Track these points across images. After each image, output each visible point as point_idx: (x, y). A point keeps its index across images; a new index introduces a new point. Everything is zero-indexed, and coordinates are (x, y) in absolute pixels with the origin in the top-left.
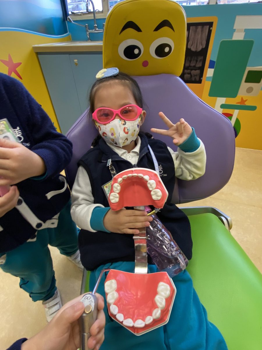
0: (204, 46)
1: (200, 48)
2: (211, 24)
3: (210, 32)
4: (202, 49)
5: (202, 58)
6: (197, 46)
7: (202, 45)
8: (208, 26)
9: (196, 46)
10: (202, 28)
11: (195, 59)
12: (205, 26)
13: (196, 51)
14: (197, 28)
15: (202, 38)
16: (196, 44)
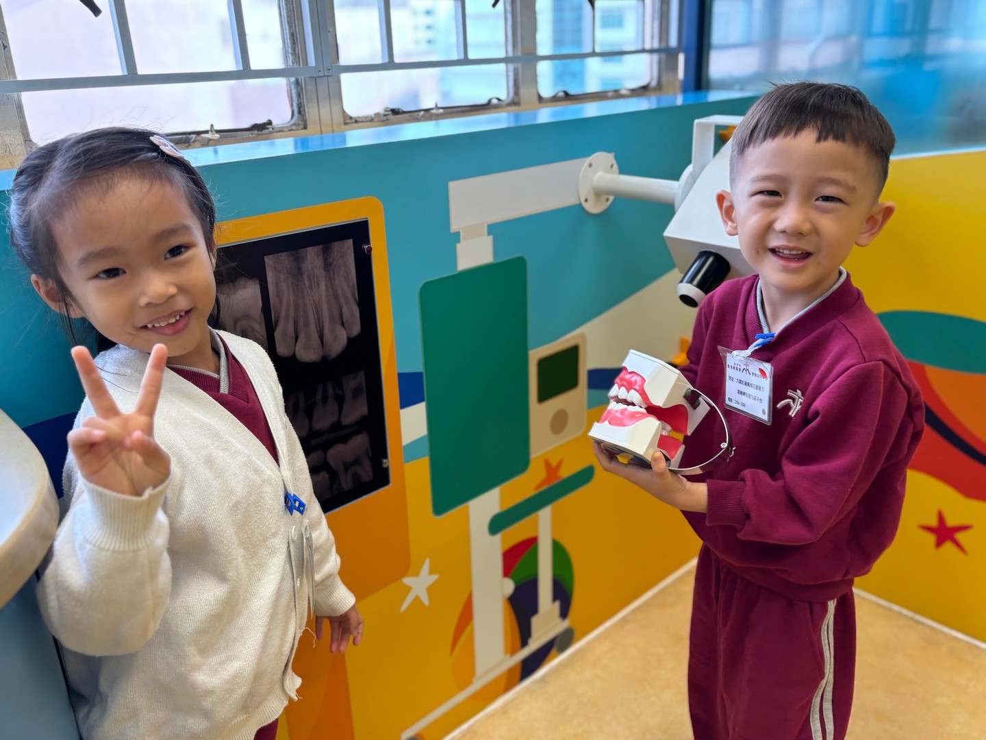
0: (356, 329)
1: (338, 341)
2: (358, 232)
3: (364, 265)
4: (350, 340)
5: (361, 377)
6: (321, 337)
7: (343, 324)
8: (350, 243)
9: (315, 336)
10: (326, 253)
11: (331, 391)
12: (336, 246)
13: (324, 358)
14: (298, 260)
15: (336, 297)
16: (315, 330)
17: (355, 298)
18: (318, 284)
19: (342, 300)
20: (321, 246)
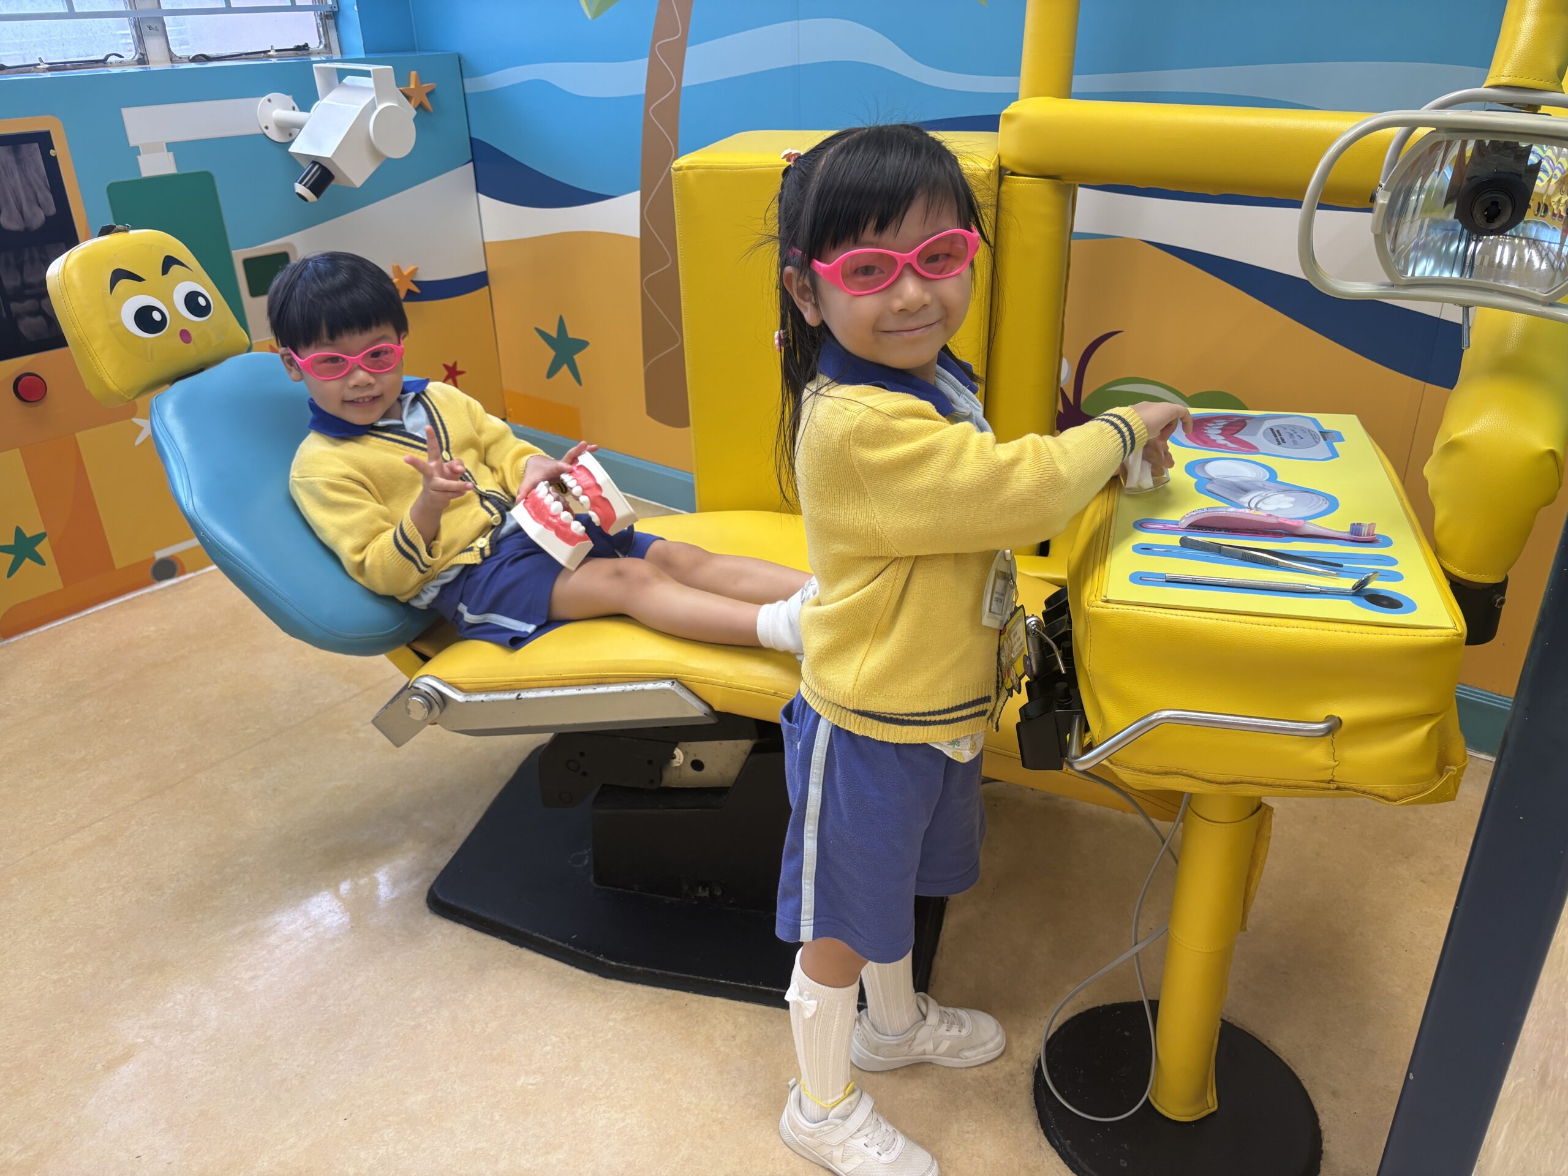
0: (52, 210)
1: (37, 218)
2: (44, 140)
3: (52, 165)
4: (48, 218)
6: (21, 212)
7: (39, 205)
8: (35, 147)
9: (16, 212)
10: (16, 152)
11: (36, 255)
12: (24, 148)
13: (27, 230)
15: (30, 185)
16: (15, 207)
17: (47, 186)
18: (13, 174)
19: (36, 188)
20: (10, 147)
